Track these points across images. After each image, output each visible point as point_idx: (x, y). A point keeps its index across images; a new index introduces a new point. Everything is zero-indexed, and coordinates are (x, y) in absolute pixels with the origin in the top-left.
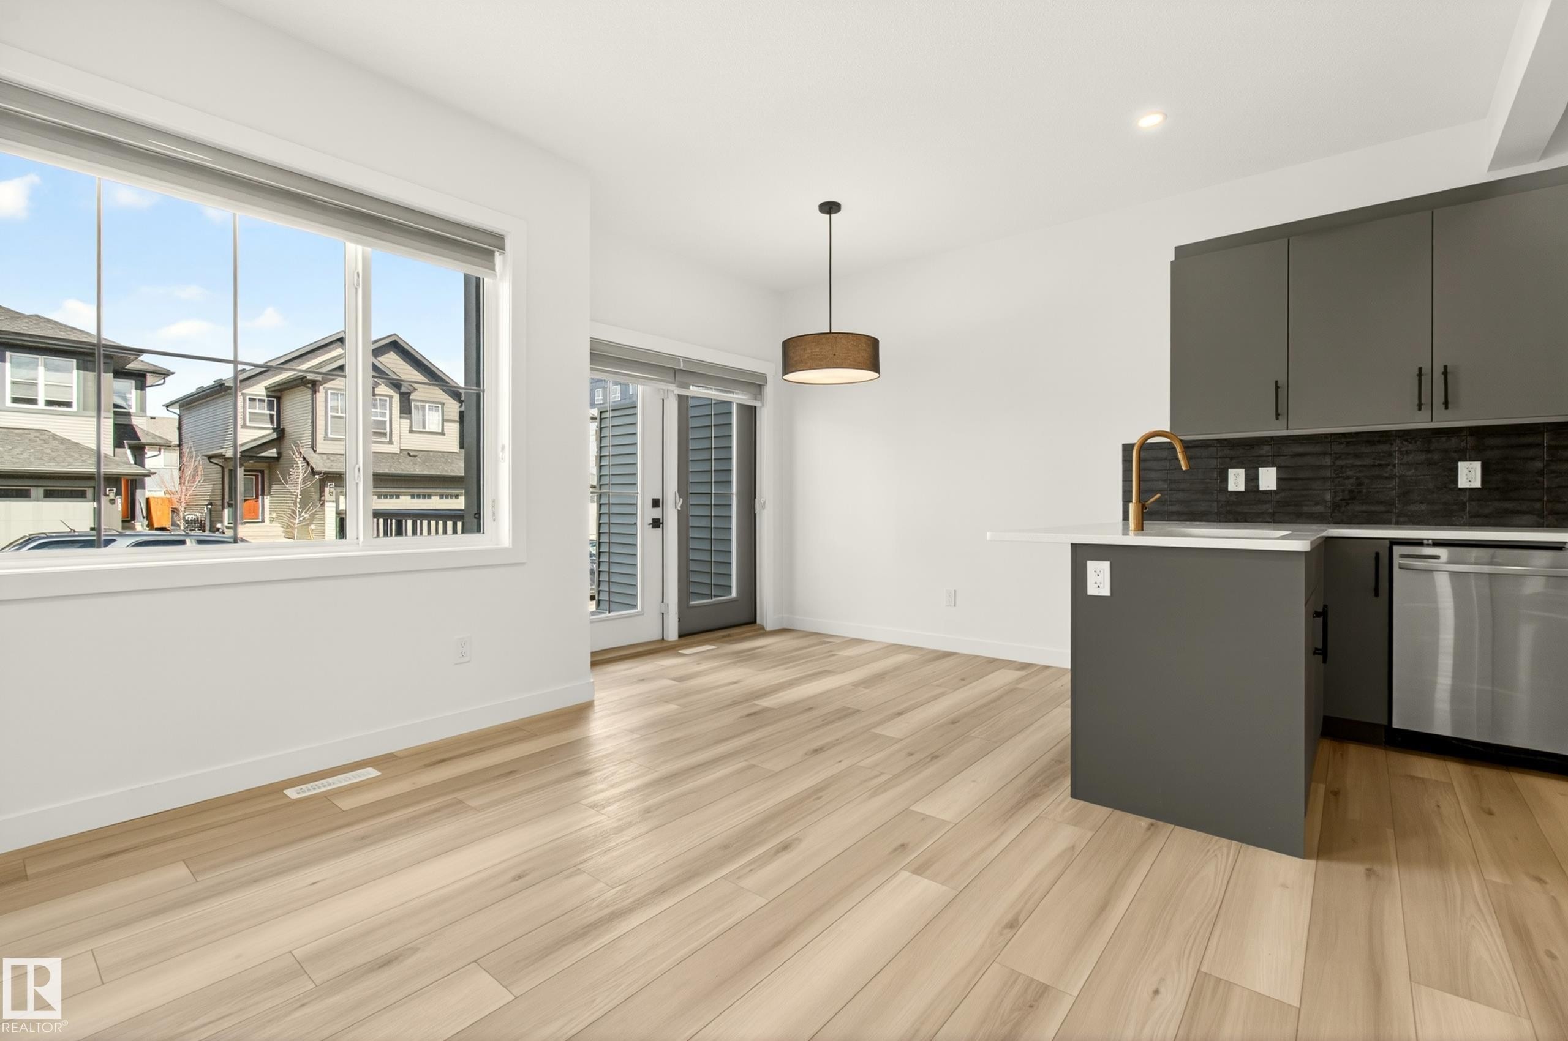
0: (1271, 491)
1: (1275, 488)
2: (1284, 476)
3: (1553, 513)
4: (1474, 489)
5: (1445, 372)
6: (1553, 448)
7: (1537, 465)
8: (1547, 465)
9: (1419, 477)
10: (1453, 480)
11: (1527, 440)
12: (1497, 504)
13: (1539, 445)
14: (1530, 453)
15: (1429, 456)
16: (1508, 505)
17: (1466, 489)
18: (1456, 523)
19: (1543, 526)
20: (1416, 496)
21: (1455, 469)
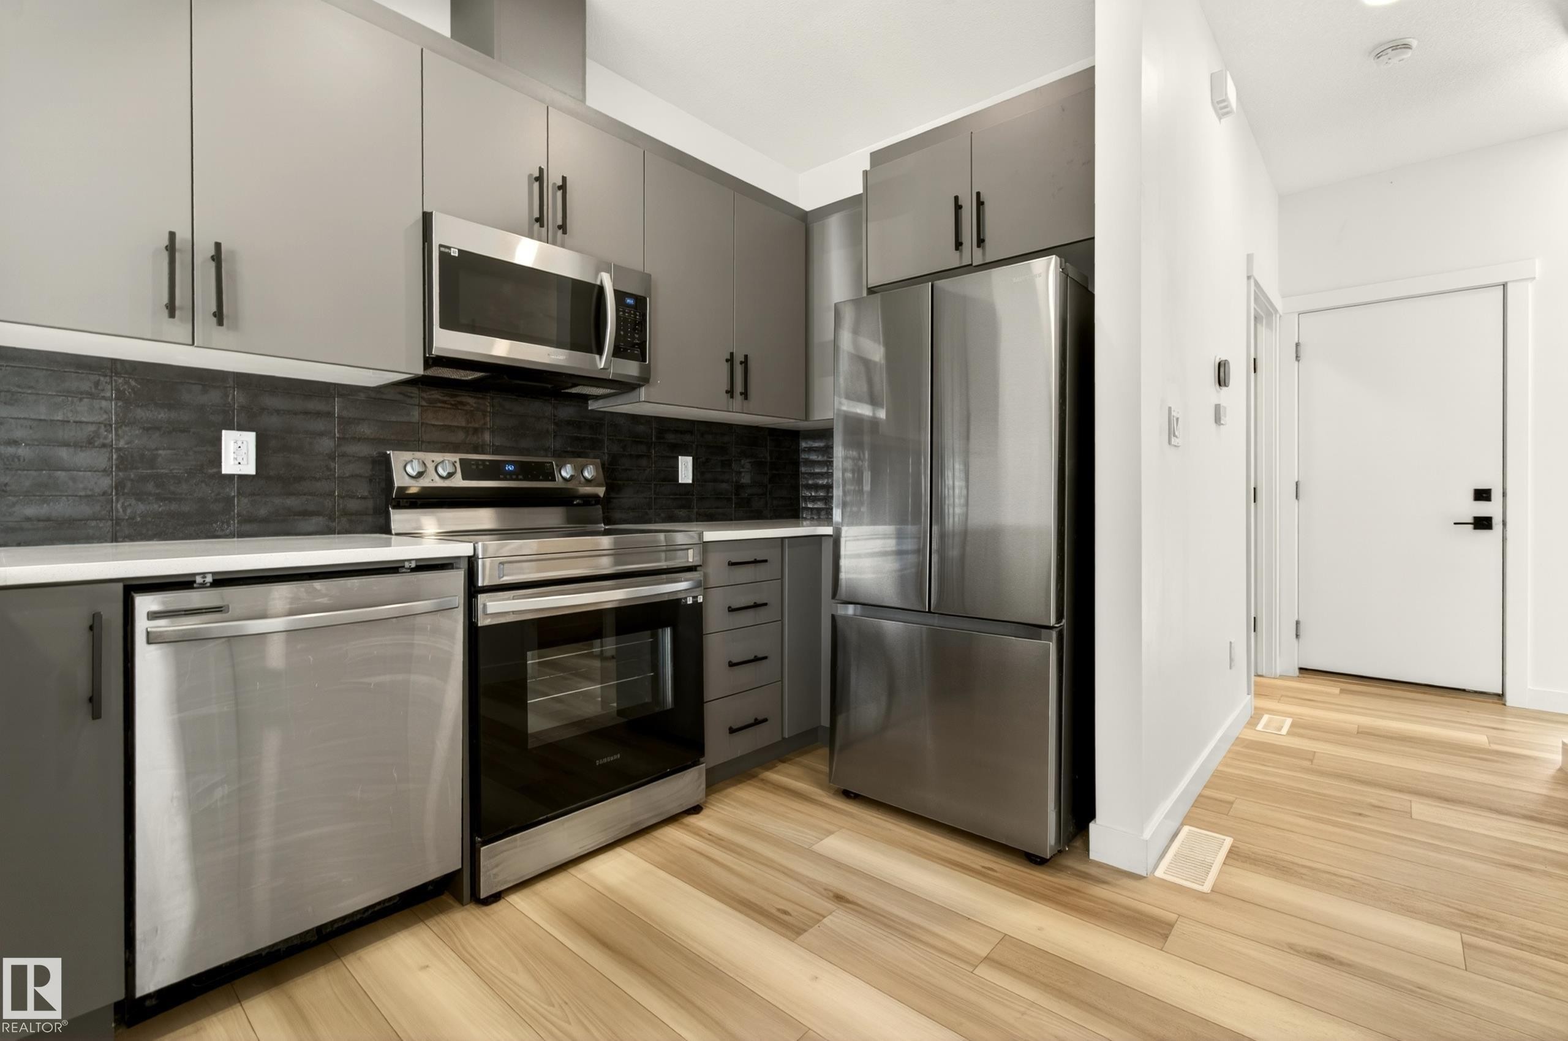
3: (345, 513)
4: (242, 477)
5: (217, 258)
6: (345, 422)
7: (326, 444)
8: (339, 445)
9: (155, 452)
10: (216, 459)
11: (313, 405)
12: (278, 501)
13: (330, 415)
14: (319, 425)
15: (173, 415)
16: (292, 502)
17: (231, 477)
18: (219, 533)
19: (335, 534)
20: (150, 487)
21: (218, 440)
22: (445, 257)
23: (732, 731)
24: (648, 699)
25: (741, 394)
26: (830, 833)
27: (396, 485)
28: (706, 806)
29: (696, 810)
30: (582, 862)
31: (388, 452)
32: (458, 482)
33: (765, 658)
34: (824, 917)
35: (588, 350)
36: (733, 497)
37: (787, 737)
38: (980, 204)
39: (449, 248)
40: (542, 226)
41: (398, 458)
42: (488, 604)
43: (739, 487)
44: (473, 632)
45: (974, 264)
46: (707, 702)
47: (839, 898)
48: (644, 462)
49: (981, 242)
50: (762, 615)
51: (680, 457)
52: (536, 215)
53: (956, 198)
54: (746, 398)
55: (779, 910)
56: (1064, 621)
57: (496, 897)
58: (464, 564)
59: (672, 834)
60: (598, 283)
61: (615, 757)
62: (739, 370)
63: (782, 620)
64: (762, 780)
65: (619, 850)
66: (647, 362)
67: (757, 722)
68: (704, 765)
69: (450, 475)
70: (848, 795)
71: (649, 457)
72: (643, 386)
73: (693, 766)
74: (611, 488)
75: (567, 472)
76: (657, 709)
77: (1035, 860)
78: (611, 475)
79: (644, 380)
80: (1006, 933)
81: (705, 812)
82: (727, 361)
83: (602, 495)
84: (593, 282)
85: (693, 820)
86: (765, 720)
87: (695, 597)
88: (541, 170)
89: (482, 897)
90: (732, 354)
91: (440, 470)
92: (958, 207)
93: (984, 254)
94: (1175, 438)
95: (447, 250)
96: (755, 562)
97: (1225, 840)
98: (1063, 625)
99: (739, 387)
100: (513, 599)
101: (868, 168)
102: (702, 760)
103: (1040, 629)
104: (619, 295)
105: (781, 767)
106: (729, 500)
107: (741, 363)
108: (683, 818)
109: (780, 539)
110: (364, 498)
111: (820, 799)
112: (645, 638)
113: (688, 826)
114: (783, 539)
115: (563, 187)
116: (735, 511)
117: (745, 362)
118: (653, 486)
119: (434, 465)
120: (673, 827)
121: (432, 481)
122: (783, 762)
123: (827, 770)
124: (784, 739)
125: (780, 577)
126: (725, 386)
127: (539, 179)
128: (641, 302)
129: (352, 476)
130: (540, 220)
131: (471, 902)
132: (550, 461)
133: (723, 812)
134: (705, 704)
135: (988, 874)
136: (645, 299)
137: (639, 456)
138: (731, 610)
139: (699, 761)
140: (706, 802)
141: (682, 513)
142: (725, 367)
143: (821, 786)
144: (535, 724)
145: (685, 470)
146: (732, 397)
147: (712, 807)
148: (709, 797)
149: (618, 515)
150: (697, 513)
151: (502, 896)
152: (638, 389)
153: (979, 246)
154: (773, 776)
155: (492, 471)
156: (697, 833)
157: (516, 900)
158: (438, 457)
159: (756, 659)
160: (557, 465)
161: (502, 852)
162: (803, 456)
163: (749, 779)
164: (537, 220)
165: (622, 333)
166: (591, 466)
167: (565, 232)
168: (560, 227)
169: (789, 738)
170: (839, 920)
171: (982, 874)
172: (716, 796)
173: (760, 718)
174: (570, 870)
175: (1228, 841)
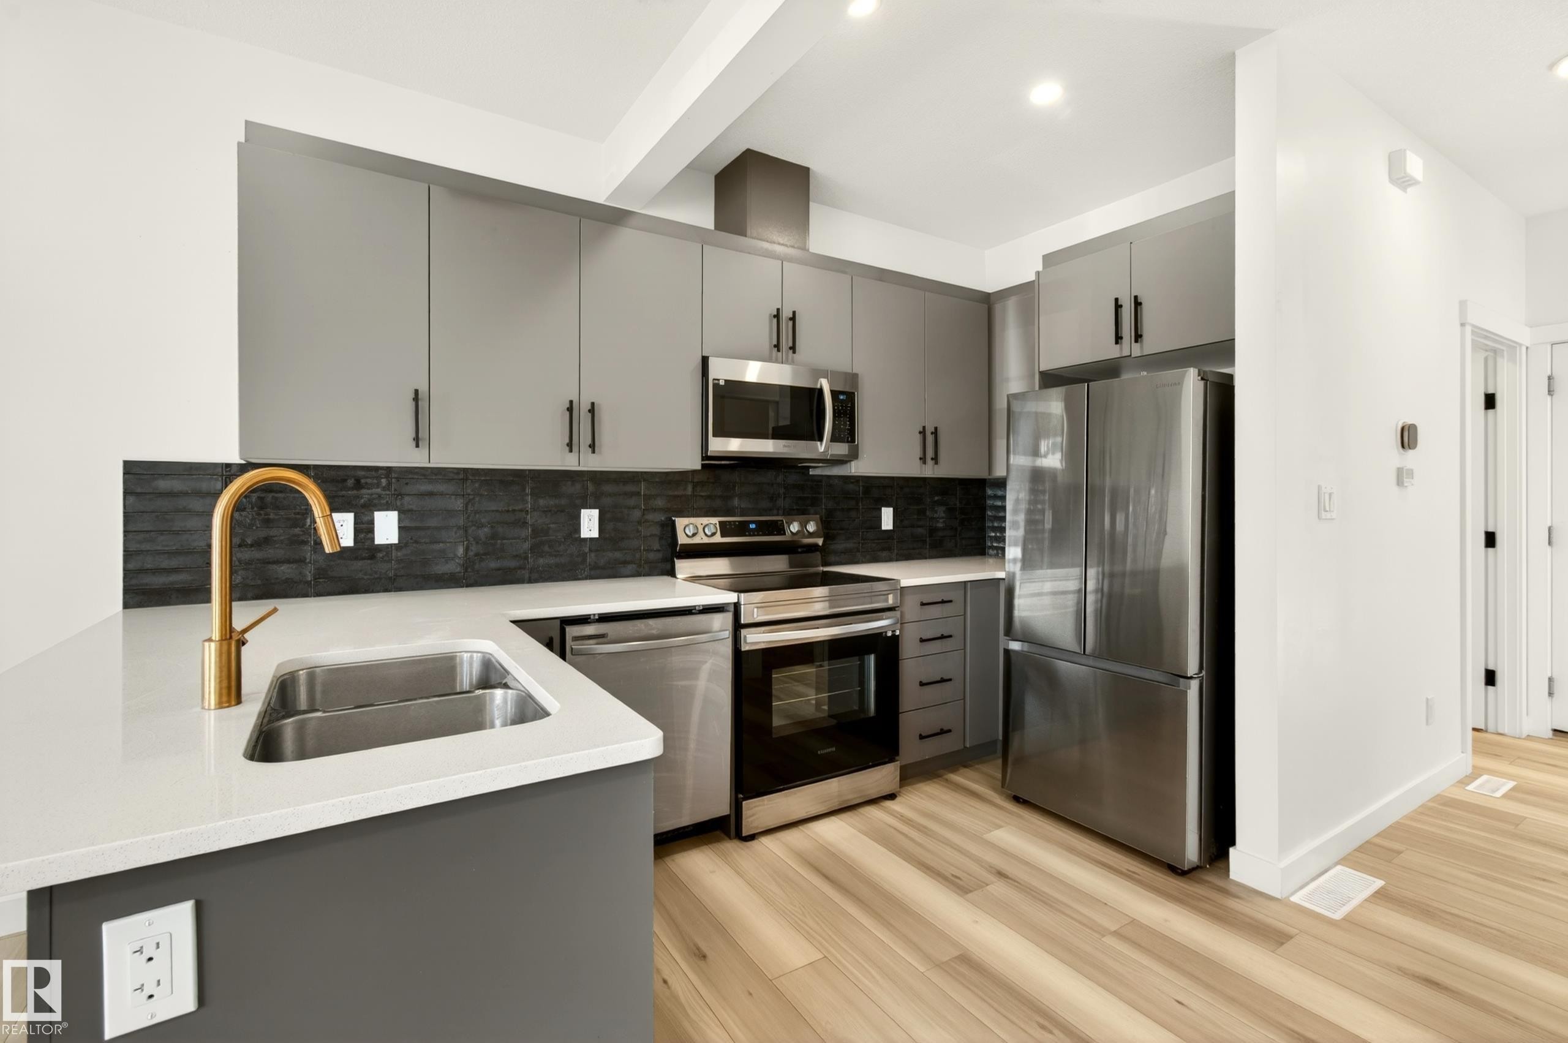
0: (391, 545)
1: (396, 541)
2: (407, 523)
3: (647, 562)
4: (591, 539)
5: (592, 410)
6: (647, 498)
7: (637, 514)
8: (644, 515)
9: (549, 526)
10: (577, 528)
11: (630, 488)
12: (610, 554)
13: (638, 494)
14: (632, 502)
15: (557, 501)
16: (618, 555)
17: (585, 539)
18: (580, 577)
19: (641, 576)
20: (546, 548)
21: (578, 517)
22: (716, 386)
23: (922, 737)
24: (856, 708)
25: (932, 459)
26: (999, 827)
27: (679, 543)
28: (899, 795)
29: (892, 797)
30: (808, 823)
31: (673, 518)
32: (718, 539)
33: (950, 680)
34: (987, 885)
35: (812, 439)
36: (928, 539)
37: (968, 746)
38: (1137, 304)
39: (718, 380)
40: (778, 350)
41: (680, 522)
42: (747, 636)
43: (933, 531)
44: (739, 656)
45: (1133, 356)
46: (901, 713)
47: (1001, 874)
48: (853, 514)
49: (1138, 337)
50: (947, 645)
51: (883, 508)
52: (775, 342)
53: (1117, 300)
54: (936, 463)
55: (953, 875)
56: (1204, 673)
57: (752, 837)
58: (732, 608)
59: (872, 811)
60: (819, 387)
61: (829, 750)
62: (930, 439)
63: (965, 649)
64: (947, 780)
65: (833, 818)
66: (856, 443)
67: (943, 732)
68: (899, 762)
69: (713, 534)
70: (1017, 800)
71: (858, 509)
72: (852, 461)
73: (890, 763)
74: (827, 537)
75: (795, 527)
76: (862, 716)
77: (1176, 870)
78: (828, 529)
79: (854, 455)
80: (1135, 918)
81: (898, 799)
82: (920, 433)
83: (821, 544)
84: (815, 387)
85: (888, 804)
86: (949, 731)
87: (894, 631)
88: (778, 310)
89: (743, 835)
90: (924, 428)
91: (707, 531)
92: (1118, 306)
93: (1142, 347)
94: (1326, 513)
95: (716, 382)
96: (943, 602)
97: (1374, 882)
98: (1203, 677)
99: (930, 453)
100: (764, 633)
101: (1040, 268)
102: (897, 758)
103: (1178, 678)
104: (835, 394)
105: (963, 770)
106: (924, 542)
107: (932, 433)
108: (881, 802)
109: (963, 584)
110: (658, 551)
111: (991, 799)
112: (855, 661)
113: (885, 807)
114: (965, 582)
115: (793, 319)
116: (929, 551)
117: (935, 433)
118: (861, 533)
119: (702, 526)
120: (875, 807)
121: (701, 540)
122: (965, 766)
123: (999, 776)
124: (965, 747)
125: (963, 614)
126: (918, 453)
127: (777, 316)
128: (851, 396)
129: (650, 536)
130: (777, 346)
131: (735, 838)
132: (781, 519)
133: (912, 800)
134: (900, 715)
135: (1132, 876)
136: (854, 393)
137: (849, 510)
138: (922, 640)
139: (894, 759)
140: (900, 792)
141: (884, 554)
142: (918, 438)
143: (994, 789)
144: (777, 721)
145: (887, 519)
146: (925, 463)
147: (905, 796)
148: (904, 788)
149: (832, 558)
150: (897, 554)
151: (756, 837)
152: (849, 463)
153: (1136, 341)
154: (955, 777)
155: (741, 529)
156: (892, 813)
157: (765, 841)
158: (705, 520)
159: (943, 681)
160: (787, 523)
161: (755, 807)
162: (989, 502)
163: (935, 778)
164: (775, 346)
165: (837, 422)
166: (812, 523)
167: (794, 352)
168: (790, 348)
169: (970, 747)
170: (998, 888)
171: (1128, 876)
172: (909, 788)
173: (945, 729)
174: (800, 827)
175: (1379, 883)
